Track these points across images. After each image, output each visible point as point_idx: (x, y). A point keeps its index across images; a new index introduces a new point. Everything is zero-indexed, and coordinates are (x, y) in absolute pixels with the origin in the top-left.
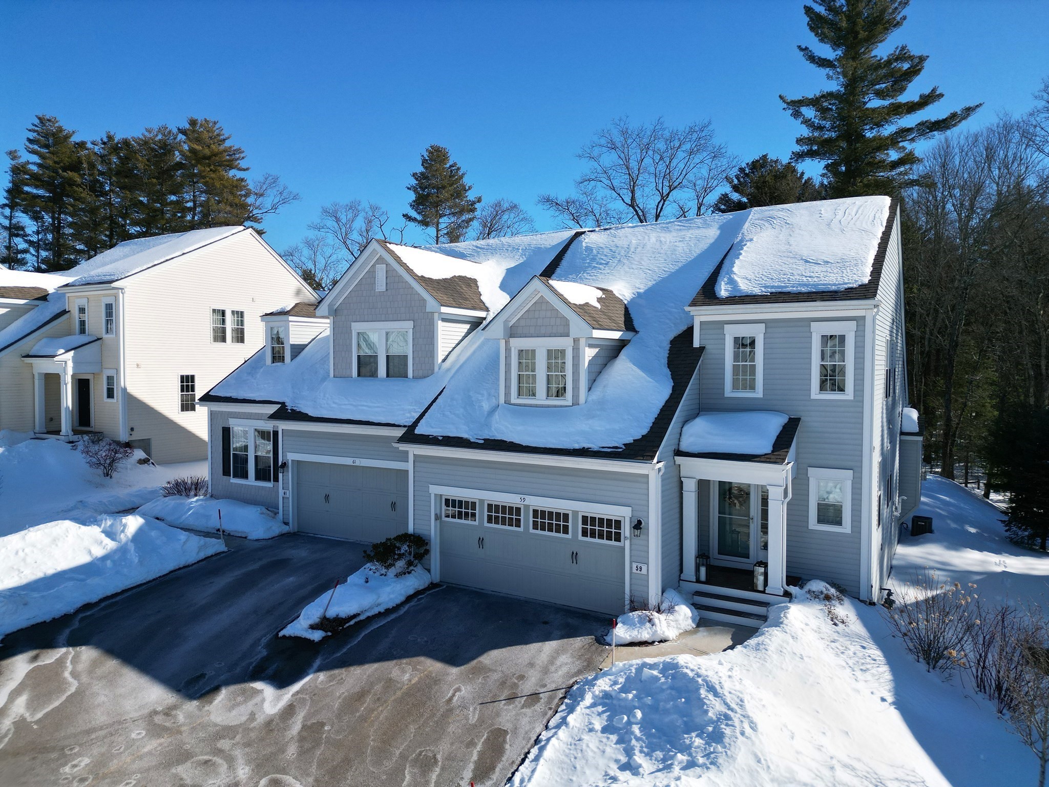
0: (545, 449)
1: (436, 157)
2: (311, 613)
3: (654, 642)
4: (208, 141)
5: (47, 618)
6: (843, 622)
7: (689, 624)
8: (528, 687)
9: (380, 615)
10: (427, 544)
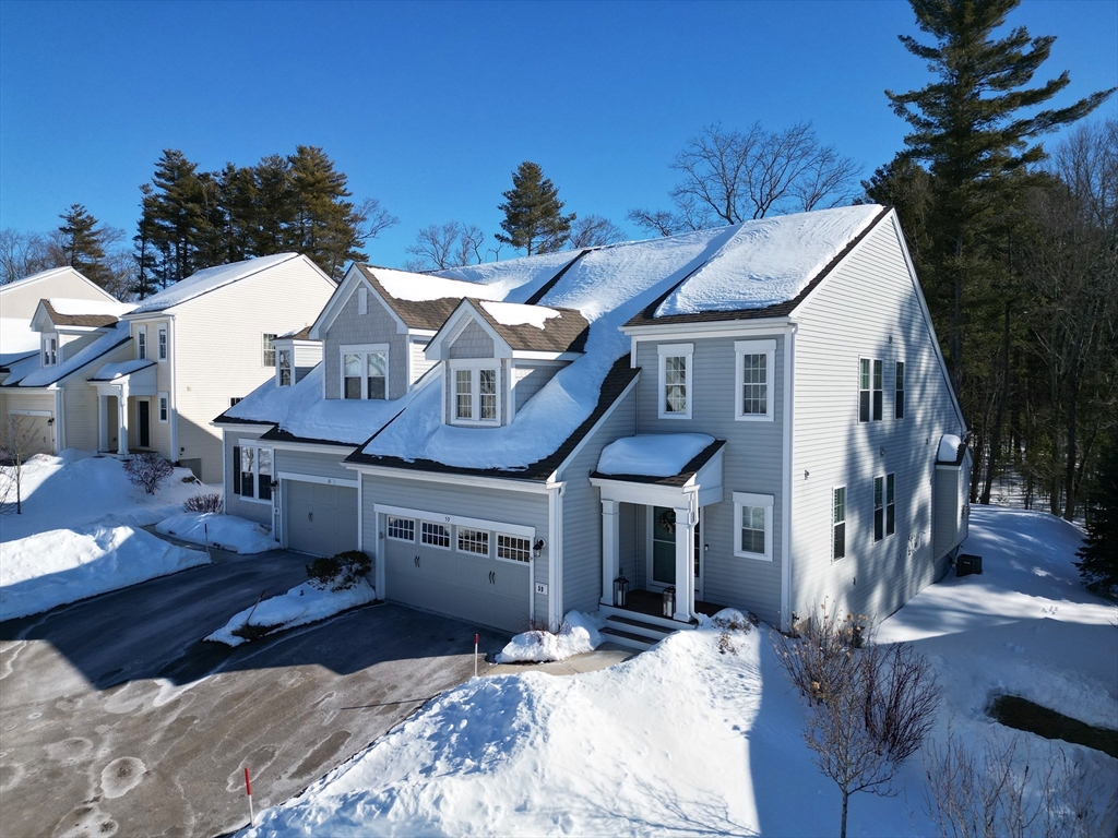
0: (463, 469)
1: (528, 174)
2: (238, 621)
3: (539, 662)
4: (312, 168)
5: (21, 615)
6: (733, 651)
7: (587, 646)
8: (392, 697)
9: (305, 626)
10: (370, 561)
